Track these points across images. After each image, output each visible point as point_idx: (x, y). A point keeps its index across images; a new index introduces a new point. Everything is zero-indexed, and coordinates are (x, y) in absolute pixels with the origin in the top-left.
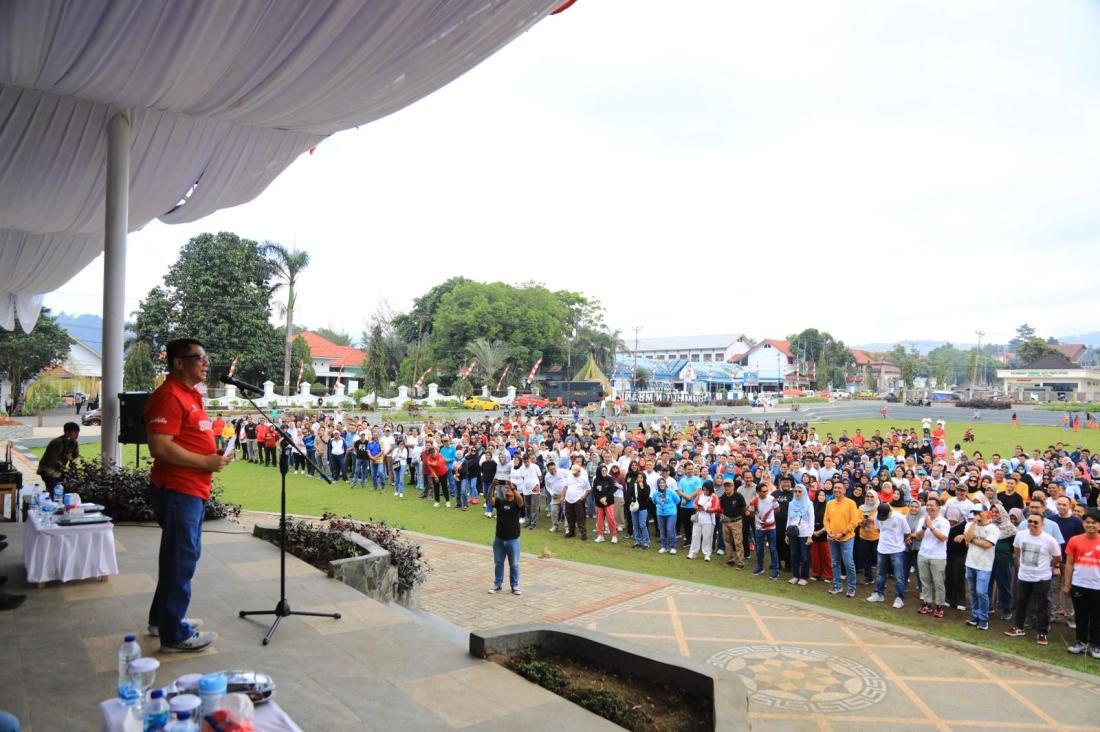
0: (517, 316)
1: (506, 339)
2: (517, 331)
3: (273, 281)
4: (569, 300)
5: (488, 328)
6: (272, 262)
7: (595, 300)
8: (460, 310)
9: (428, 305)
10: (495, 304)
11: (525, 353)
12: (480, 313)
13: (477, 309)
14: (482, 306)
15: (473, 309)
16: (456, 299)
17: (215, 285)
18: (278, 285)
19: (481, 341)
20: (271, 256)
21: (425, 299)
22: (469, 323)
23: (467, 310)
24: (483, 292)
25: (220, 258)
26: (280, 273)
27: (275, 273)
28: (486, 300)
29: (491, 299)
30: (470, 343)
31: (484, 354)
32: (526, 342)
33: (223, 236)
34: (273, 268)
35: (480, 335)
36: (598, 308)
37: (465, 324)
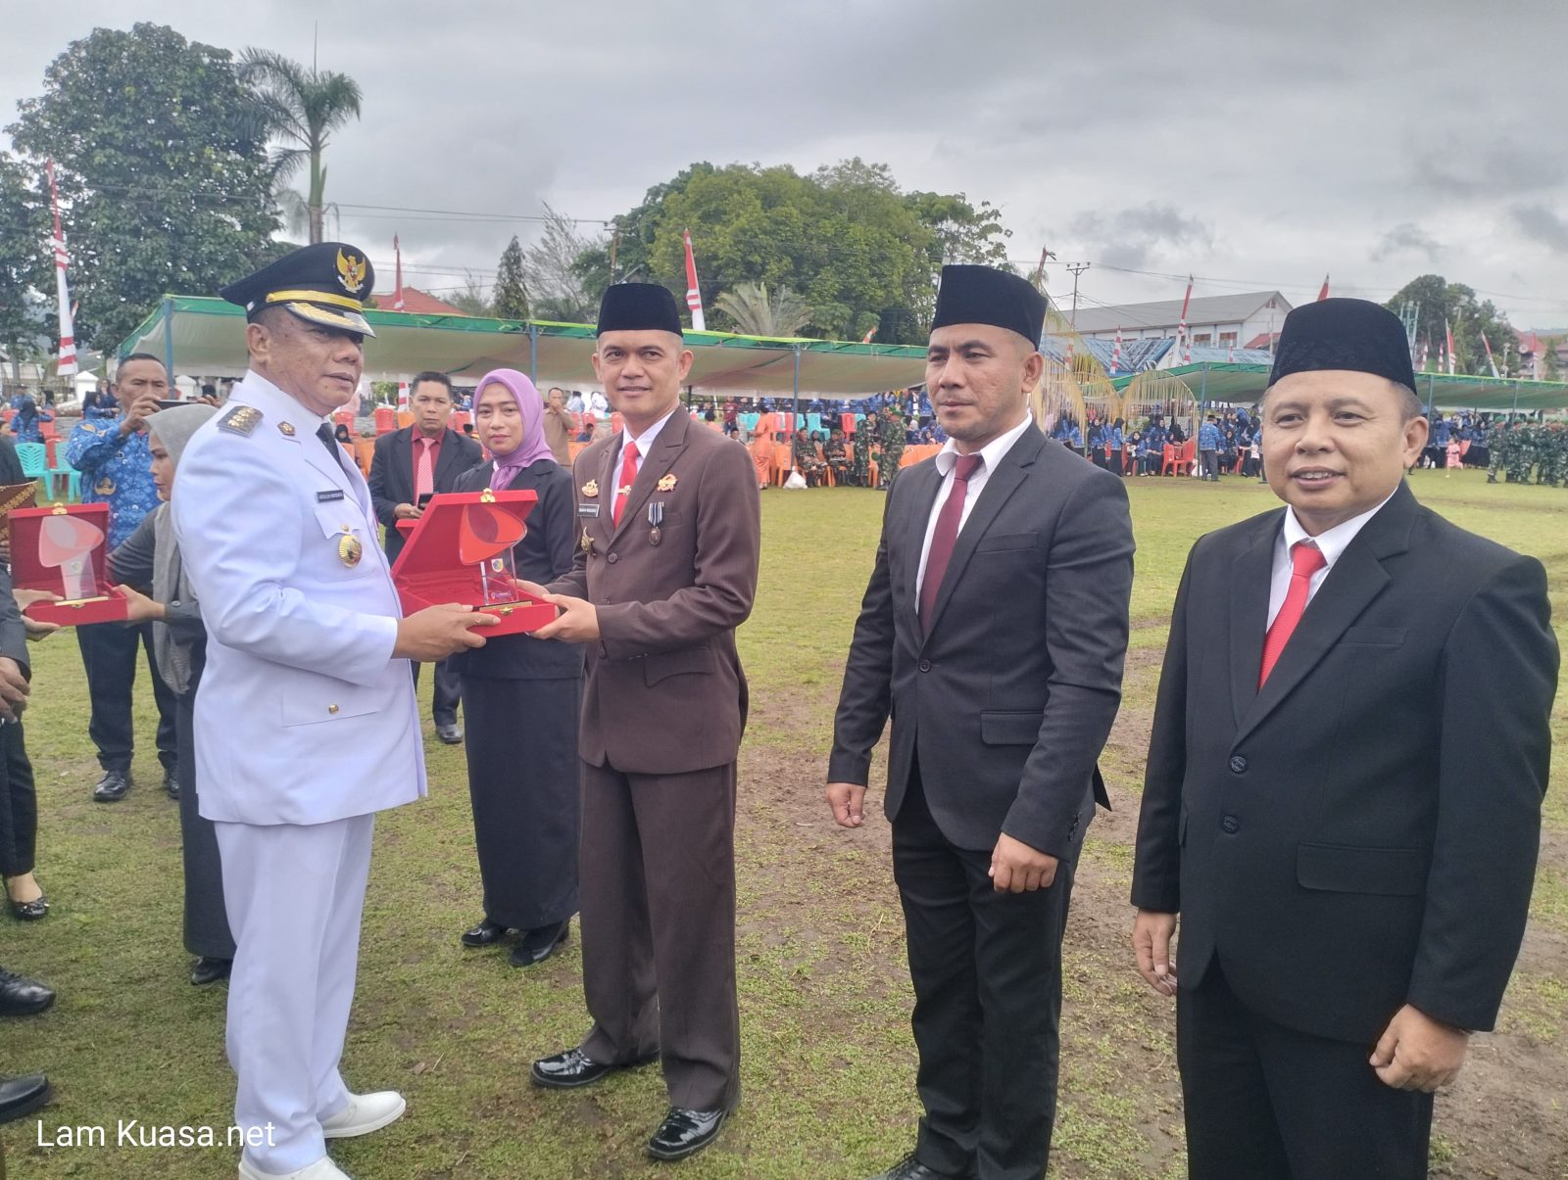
0: (825, 240)
1: (801, 288)
2: (824, 274)
3: (273, 145)
4: (933, 212)
5: (763, 265)
6: (270, 101)
7: (989, 209)
8: (705, 227)
9: (641, 226)
10: (779, 211)
11: (842, 318)
12: (744, 231)
13: (737, 224)
14: (748, 215)
15: (729, 222)
16: (697, 205)
17: (128, 149)
18: (288, 155)
19: (745, 291)
20: (265, 86)
21: (634, 216)
22: (721, 253)
23: (717, 228)
24: (750, 185)
25: (137, 83)
26: (289, 125)
27: (277, 124)
28: (758, 203)
29: (769, 200)
30: (724, 295)
31: (753, 316)
32: (844, 295)
33: (143, 30)
34: (270, 115)
35: (745, 279)
36: (997, 229)
37: (715, 257)
